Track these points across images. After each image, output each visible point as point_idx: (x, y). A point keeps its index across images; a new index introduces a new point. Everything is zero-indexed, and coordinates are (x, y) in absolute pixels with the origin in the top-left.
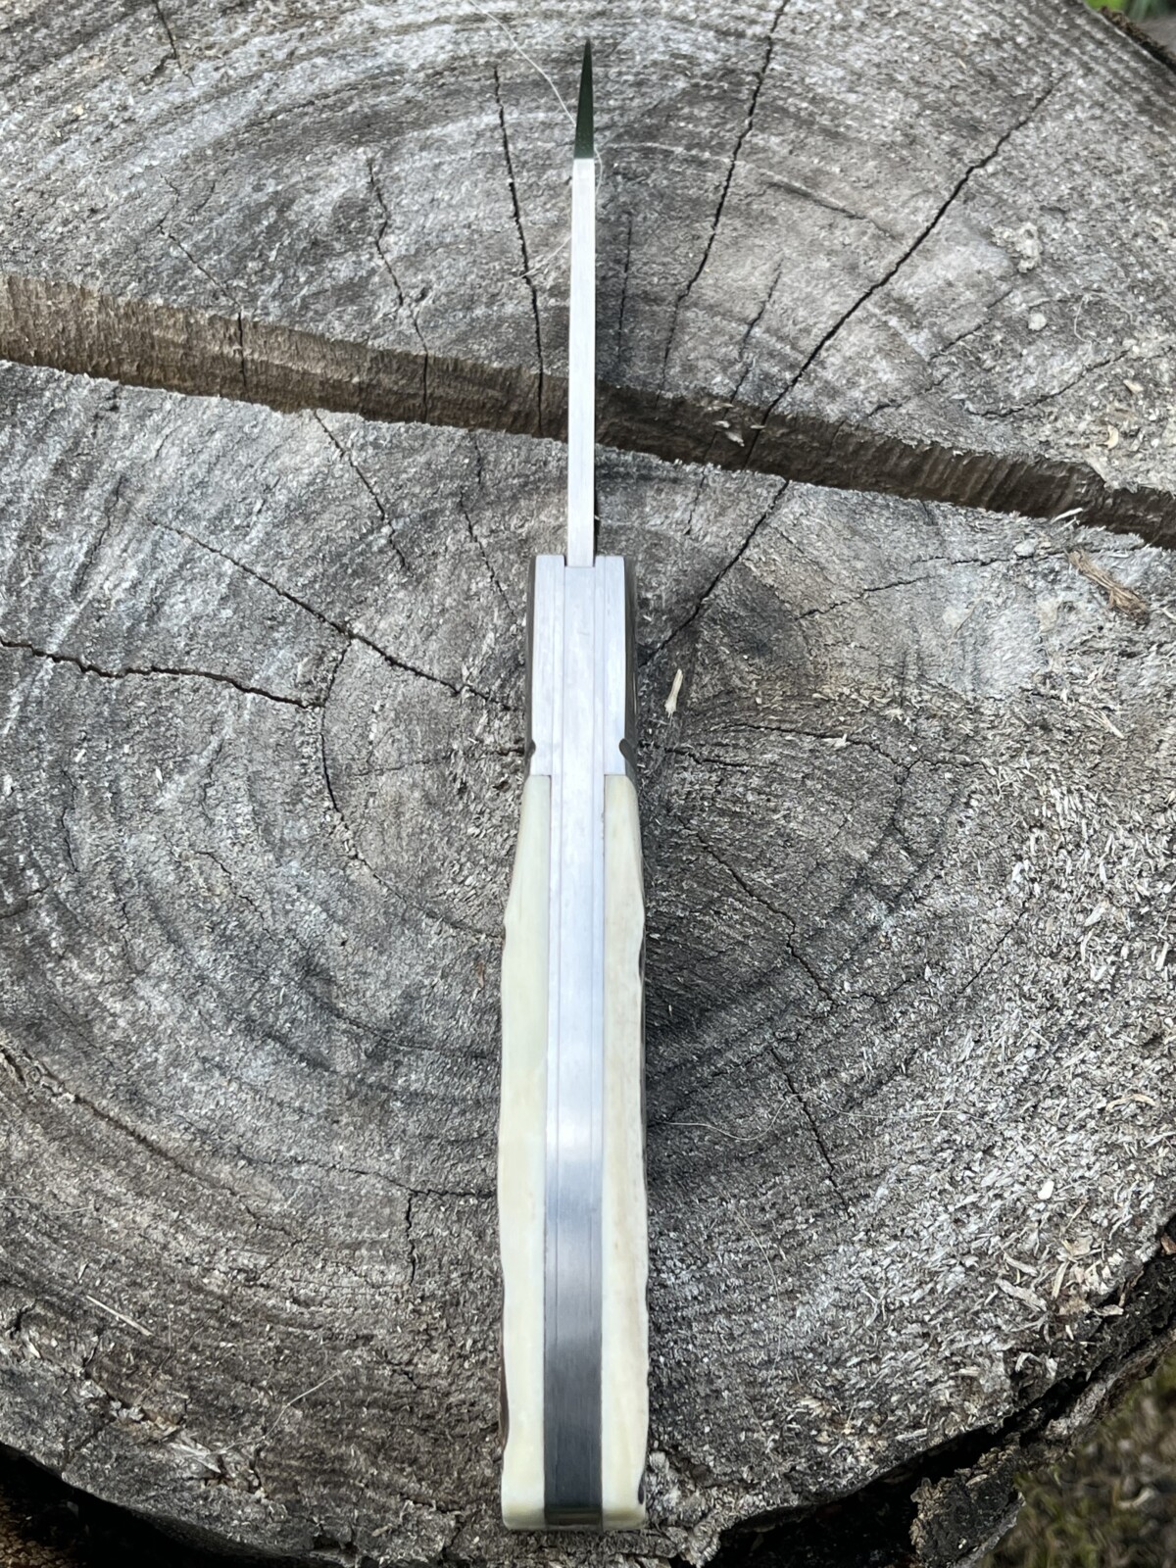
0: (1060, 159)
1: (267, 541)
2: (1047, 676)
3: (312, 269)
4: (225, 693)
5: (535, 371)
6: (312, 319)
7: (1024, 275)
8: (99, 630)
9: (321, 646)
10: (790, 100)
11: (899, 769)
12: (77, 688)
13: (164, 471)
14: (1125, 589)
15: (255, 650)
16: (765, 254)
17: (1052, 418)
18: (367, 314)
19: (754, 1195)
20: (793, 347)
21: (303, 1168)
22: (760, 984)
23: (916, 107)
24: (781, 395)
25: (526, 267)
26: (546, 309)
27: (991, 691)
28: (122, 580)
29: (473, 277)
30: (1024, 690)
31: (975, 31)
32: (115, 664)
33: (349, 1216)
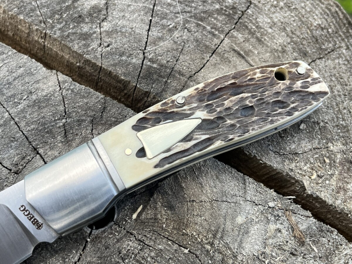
0: (329, 74)
1: (22, 111)
2: (264, 253)
3: (76, 24)
5: (134, 84)
6: (69, 41)
9: (26, 153)
10: (250, 24)
14: (300, 231)
16: (223, 72)
17: (297, 161)
18: (87, 46)
23: (289, 40)
25: (145, 49)
26: (146, 65)
27: (243, 251)
29: (126, 46)
30: (254, 255)
31: (317, 22)
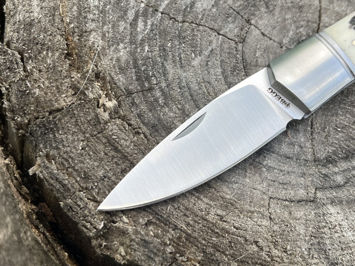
4: (214, 34)
8: (176, 7)
9: (242, 25)
12: (169, 23)
15: (223, 22)
21: (237, 185)
32: (180, 18)
33: (251, 202)
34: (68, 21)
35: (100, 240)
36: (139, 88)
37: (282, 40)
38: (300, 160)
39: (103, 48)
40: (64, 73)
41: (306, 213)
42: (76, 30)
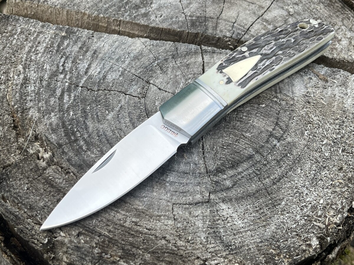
1: (129, 64)
2: (308, 92)
3: (136, 10)
4: (122, 95)
5: (187, 31)
6: (137, 20)
7: (291, 15)
8: (92, 81)
9: (143, 85)
11: (277, 111)
12: (87, 93)
13: (105, 49)
14: (322, 75)
15: (128, 86)
16: (235, 10)
18: (149, 19)
19: (254, 204)
20: (244, 28)
21: (147, 198)
22: (250, 158)
24: (242, 37)
25: (184, 11)
26: (189, 19)
27: (296, 95)
28: (96, 71)
29: (172, 13)
30: (303, 95)
32: (96, 88)
33: (158, 209)
34: (13, 104)
35: (50, 254)
36: (67, 141)
37: (175, 91)
38: (195, 173)
39: (39, 118)
40: (12, 139)
41: (203, 212)
42: (19, 109)
